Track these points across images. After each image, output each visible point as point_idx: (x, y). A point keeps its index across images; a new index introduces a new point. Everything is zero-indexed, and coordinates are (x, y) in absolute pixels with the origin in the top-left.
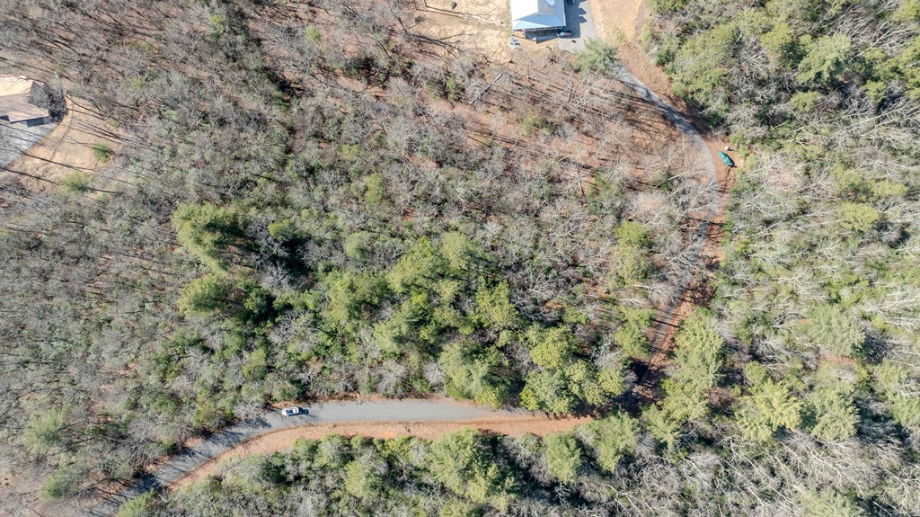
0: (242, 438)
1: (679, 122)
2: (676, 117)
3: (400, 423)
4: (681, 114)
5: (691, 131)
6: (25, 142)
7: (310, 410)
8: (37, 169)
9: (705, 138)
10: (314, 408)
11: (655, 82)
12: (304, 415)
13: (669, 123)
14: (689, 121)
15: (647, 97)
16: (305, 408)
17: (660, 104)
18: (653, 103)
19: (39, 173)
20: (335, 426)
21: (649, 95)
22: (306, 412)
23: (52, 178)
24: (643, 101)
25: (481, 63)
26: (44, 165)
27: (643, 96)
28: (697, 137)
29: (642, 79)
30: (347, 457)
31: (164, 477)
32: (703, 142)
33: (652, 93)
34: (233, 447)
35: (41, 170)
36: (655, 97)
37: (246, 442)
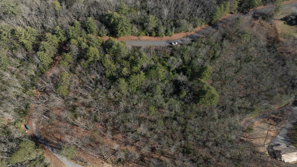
0: (189, 37)
1: (43, 140)
2: (43, 142)
3: (141, 40)
4: (41, 143)
5: (38, 137)
6: (279, 138)
7: (169, 44)
8: (272, 128)
9: (34, 135)
10: (168, 44)
11: (49, 154)
12: (171, 43)
13: (46, 140)
14: (39, 141)
15: (53, 149)
16: (170, 45)
17: (48, 146)
18: (51, 147)
19: (271, 126)
20: (161, 40)
21: (52, 150)
22: (170, 43)
23: (266, 124)
24: (54, 147)
25: (115, 164)
26: (270, 129)
27: (54, 149)
28: (37, 135)
29: (54, 156)
30: (156, 29)
31: (210, 28)
32: (34, 133)
33: (51, 151)
34: (191, 35)
35: (271, 127)
36: (50, 149)
37: (187, 36)
